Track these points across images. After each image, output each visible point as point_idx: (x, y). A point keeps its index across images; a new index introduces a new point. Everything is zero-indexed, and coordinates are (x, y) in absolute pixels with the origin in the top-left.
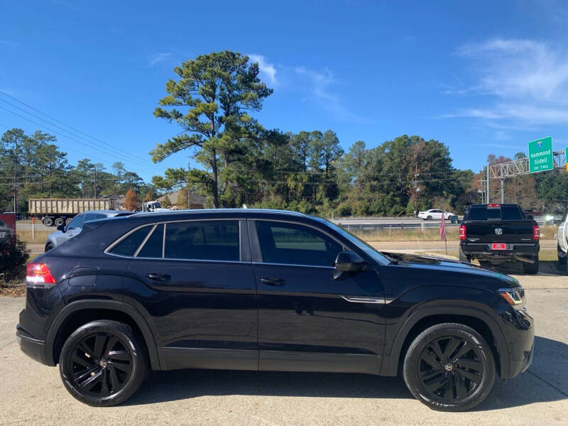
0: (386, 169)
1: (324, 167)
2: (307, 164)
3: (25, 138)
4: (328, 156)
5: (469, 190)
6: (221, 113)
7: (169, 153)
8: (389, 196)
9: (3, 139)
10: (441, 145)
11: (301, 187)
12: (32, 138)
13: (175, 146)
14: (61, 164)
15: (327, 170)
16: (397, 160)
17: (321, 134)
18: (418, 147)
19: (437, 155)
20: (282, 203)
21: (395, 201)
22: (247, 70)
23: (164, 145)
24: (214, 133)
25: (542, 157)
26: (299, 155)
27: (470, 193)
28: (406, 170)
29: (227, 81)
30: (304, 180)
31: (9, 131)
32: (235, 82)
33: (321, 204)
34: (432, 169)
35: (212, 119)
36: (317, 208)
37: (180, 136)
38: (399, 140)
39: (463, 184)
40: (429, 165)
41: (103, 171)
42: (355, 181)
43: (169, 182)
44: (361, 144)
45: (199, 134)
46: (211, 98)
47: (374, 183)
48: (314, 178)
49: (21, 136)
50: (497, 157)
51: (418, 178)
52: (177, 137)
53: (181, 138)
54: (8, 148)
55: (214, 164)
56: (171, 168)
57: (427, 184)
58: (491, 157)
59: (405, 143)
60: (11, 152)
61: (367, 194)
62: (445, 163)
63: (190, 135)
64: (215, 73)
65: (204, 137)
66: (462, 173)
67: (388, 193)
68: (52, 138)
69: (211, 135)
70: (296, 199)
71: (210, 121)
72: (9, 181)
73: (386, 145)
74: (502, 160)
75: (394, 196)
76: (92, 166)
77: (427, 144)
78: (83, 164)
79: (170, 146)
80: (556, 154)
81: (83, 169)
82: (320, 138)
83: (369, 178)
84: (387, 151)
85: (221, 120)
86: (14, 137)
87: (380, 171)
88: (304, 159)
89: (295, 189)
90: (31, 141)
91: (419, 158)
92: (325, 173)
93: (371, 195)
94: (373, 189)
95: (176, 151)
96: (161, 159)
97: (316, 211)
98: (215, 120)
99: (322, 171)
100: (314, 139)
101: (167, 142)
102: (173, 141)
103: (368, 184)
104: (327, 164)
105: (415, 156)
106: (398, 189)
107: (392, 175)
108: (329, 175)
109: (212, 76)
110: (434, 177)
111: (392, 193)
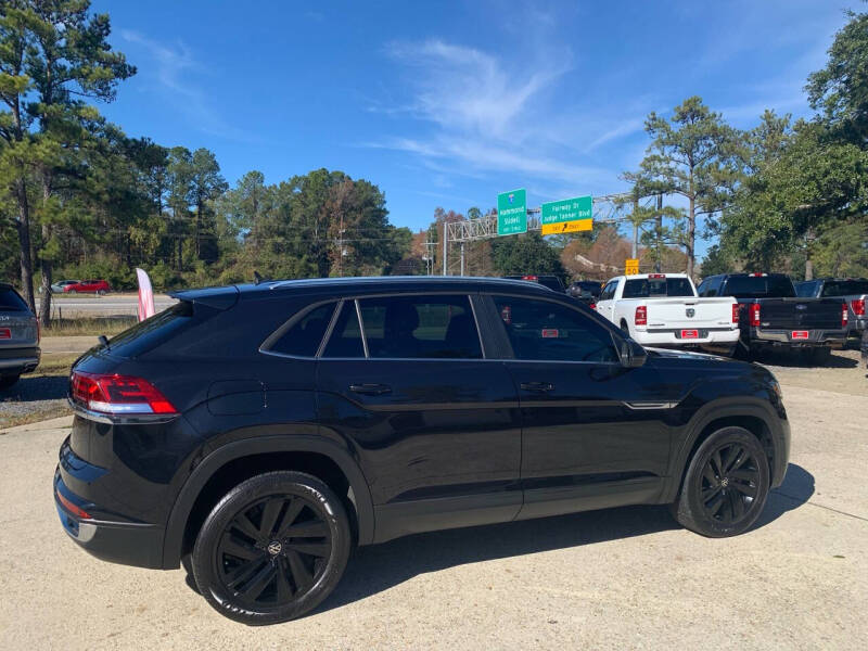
0: (296, 218)
1: (194, 209)
2: (164, 202)
4: (201, 192)
5: (406, 256)
6: (34, 96)
8: (303, 261)
10: (374, 189)
11: (154, 239)
15: (200, 213)
16: (313, 207)
17: (189, 154)
18: (342, 189)
19: (369, 203)
20: (119, 267)
21: (311, 269)
22: (87, 24)
25: (515, 216)
26: (151, 186)
27: (410, 260)
28: (325, 223)
29: (49, 39)
30: (161, 230)
32: (62, 43)
33: (193, 270)
34: (362, 223)
35: (16, 107)
36: (184, 276)
38: (315, 175)
39: (400, 248)
40: (359, 217)
42: (246, 236)
44: (257, 176)
46: (10, 66)
47: (280, 240)
48: (177, 227)
50: (447, 212)
51: (345, 235)
55: (22, 191)
57: (356, 245)
58: (440, 212)
59: (324, 182)
61: (266, 255)
62: (380, 214)
64: (26, 21)
66: (398, 231)
67: (300, 256)
70: (145, 262)
71: (8, 109)
73: (296, 181)
74: (454, 218)
75: (309, 261)
77: (355, 185)
80: (530, 213)
82: (187, 160)
83: (271, 232)
84: (297, 190)
85: (33, 110)
87: (287, 220)
88: (159, 193)
89: (143, 244)
91: (343, 205)
92: (196, 219)
93: (274, 258)
94: (277, 249)
97: (183, 282)
98: (21, 109)
99: (192, 215)
100: (177, 162)
103: (269, 241)
104: (200, 205)
105: (339, 202)
106: (315, 250)
107: (305, 228)
108: (203, 223)
109: (19, 25)
110: (365, 235)
111: (305, 256)
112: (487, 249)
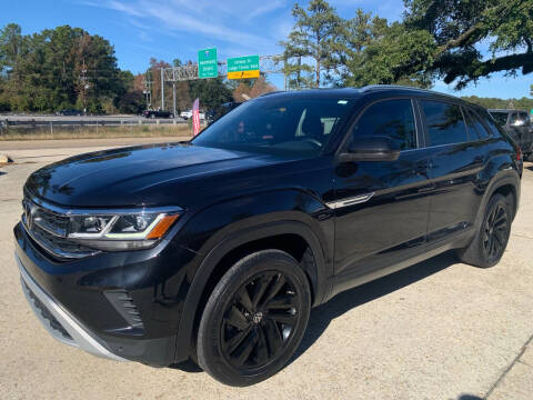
0: (49, 60)
5: (131, 90)
8: (56, 92)
10: (107, 43)
16: (62, 52)
18: (83, 41)
19: (103, 52)
21: (62, 98)
25: (209, 65)
27: (134, 93)
28: (71, 65)
34: (99, 67)
38: (62, 30)
39: (125, 85)
40: (96, 62)
42: (8, 72)
44: (15, 27)
47: (37, 76)
50: (158, 61)
51: (86, 75)
57: (95, 81)
58: (154, 61)
59: (68, 36)
61: (28, 87)
62: (112, 61)
66: (123, 73)
67: (54, 88)
73: (46, 33)
74: (163, 65)
75: (61, 91)
77: (92, 39)
80: (219, 64)
83: (29, 69)
84: (49, 40)
87: (42, 61)
91: (85, 53)
93: (33, 89)
94: (36, 83)
103: (29, 76)
105: (81, 50)
106: (64, 84)
107: (55, 68)
110: (101, 74)
111: (57, 89)
112: (187, 87)
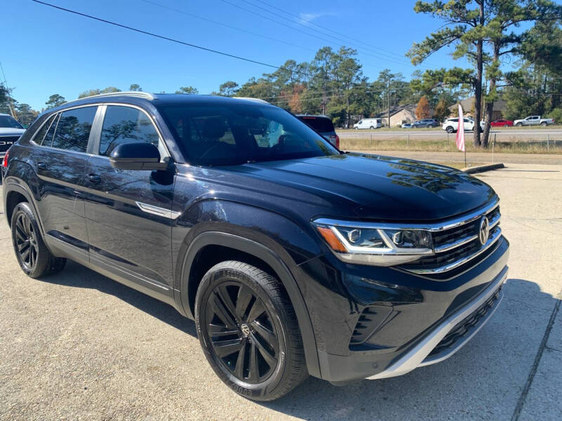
3: (332, 54)
7: (428, 53)
9: (316, 58)
12: (339, 54)
13: (435, 43)
14: (357, 76)
23: (421, 43)
24: (482, 21)
31: (320, 50)
35: (482, 4)
37: (440, 30)
41: (403, 80)
43: (426, 85)
45: (463, 24)
49: (330, 53)
52: (436, 33)
53: (441, 34)
54: (320, 66)
55: (481, 59)
56: (429, 69)
60: (322, 69)
63: (453, 27)
65: (469, 27)
68: (354, 52)
69: (478, 23)
71: (479, 7)
72: (321, 95)
76: (392, 76)
78: (384, 75)
79: (429, 44)
81: (383, 80)
86: (325, 55)
90: (337, 57)
95: (437, 49)
96: (421, 60)
98: (485, 4)
101: (425, 40)
102: (432, 38)
